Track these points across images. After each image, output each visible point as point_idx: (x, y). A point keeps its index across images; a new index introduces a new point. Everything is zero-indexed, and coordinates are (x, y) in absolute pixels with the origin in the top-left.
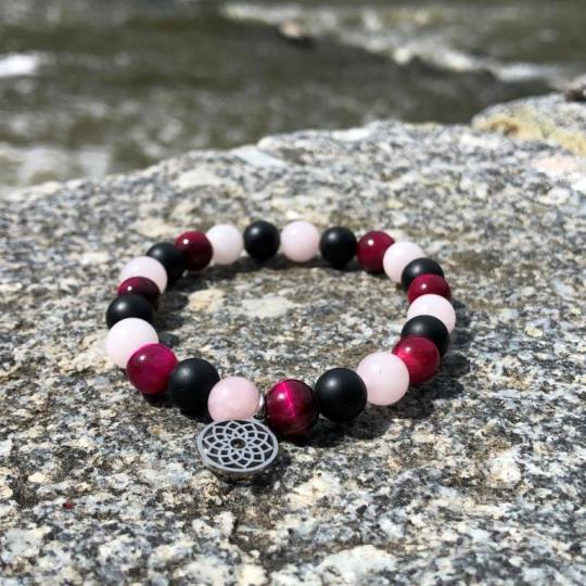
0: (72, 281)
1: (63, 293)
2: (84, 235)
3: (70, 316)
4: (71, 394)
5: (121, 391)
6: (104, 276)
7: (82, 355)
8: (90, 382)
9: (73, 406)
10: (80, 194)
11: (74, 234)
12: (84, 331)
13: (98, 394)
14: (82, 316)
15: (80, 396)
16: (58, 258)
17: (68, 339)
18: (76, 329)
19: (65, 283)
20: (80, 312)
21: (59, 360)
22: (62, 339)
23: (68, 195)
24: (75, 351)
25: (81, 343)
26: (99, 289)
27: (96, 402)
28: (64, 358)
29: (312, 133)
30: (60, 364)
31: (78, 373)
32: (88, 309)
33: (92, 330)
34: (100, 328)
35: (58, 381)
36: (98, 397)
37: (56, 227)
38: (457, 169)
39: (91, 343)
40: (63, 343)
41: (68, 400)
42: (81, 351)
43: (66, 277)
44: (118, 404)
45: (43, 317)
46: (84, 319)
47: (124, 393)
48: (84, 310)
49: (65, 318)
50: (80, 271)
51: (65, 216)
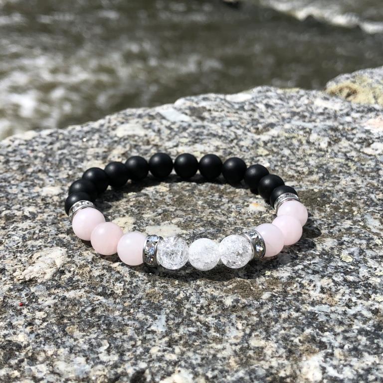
0: (32, 209)
1: (25, 218)
2: (46, 172)
3: (27, 236)
4: (19, 298)
5: (53, 296)
6: (55, 205)
7: (30, 268)
8: (33, 289)
9: (19, 308)
10: (49, 140)
11: (40, 171)
12: (35, 249)
13: (37, 298)
14: (35, 236)
15: (25, 300)
16: (26, 190)
17: (23, 255)
18: (29, 247)
19: (28, 210)
20: (34, 233)
21: (14, 271)
22: (19, 254)
23: (41, 140)
24: (26, 264)
25: (31, 258)
26: (49, 216)
27: (34, 305)
28: (18, 270)
29: (212, 96)
30: (14, 274)
31: (26, 282)
32: (40, 231)
33: (40, 248)
34: (46, 247)
35: (12, 287)
36: (36, 301)
37: (28, 166)
38: (309, 126)
39: (38, 258)
40: (19, 258)
41: (16, 303)
42: (30, 265)
43: (29, 206)
44: (50, 307)
45: (9, 237)
46: (36, 239)
47: (55, 298)
48: (37, 232)
49: (24, 238)
50: (39, 201)
51: (36, 158)
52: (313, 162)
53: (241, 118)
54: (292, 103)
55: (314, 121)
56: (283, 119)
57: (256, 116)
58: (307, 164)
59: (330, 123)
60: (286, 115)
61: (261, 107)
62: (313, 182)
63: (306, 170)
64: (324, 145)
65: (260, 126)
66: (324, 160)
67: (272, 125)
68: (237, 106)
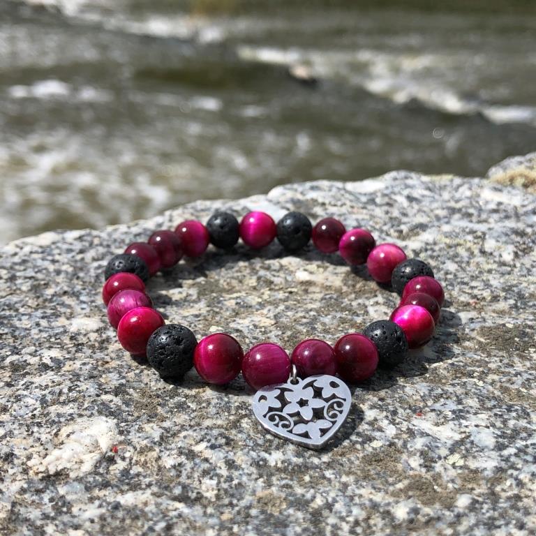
0: (55, 353)
1: (45, 367)
2: (76, 295)
3: (49, 398)
4: (38, 505)
5: (97, 503)
6: (92, 347)
7: (56, 453)
8: (62, 490)
9: (39, 523)
10: (78, 246)
11: (65, 293)
12: (62, 420)
13: (69, 505)
14: (62, 398)
15: (48, 508)
16: (44, 323)
17: (42, 430)
18: (53, 416)
19: (48, 355)
20: (60, 393)
21: (29, 458)
22: (36, 429)
23: (65, 247)
24: (49, 446)
25: (56, 435)
26: (84, 364)
27: (66, 518)
28: (35, 456)
29: (324, 184)
30: (30, 463)
31: (49, 476)
32: (70, 390)
33: (71, 418)
34: (81, 416)
35: (25, 486)
36: (69, 512)
37: (47, 285)
38: (482, 228)
39: (68, 436)
40: (36, 435)
41: (34, 514)
42: (55, 446)
43: (50, 348)
44: (92, 521)
45: (18, 399)
46: (64, 403)
47: (100, 506)
48: (65, 390)
49: (43, 401)
50: (66, 340)
51: (58, 272)
52: (496, 282)
53: (372, 217)
54: (446, 195)
55: (485, 221)
56: (438, 218)
57: (395, 213)
58: (487, 285)
59: (511, 224)
60: (441, 213)
61: (401, 200)
62: (501, 313)
63: (486, 294)
64: (508, 257)
65: (404, 228)
66: (513, 279)
67: (423, 227)
68: (364, 199)
